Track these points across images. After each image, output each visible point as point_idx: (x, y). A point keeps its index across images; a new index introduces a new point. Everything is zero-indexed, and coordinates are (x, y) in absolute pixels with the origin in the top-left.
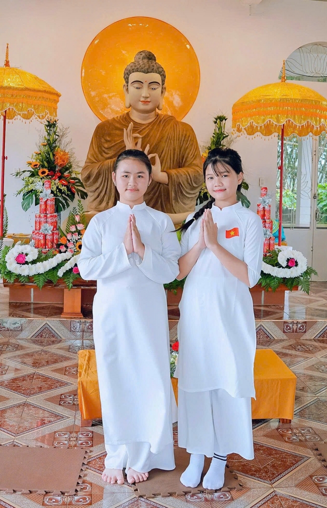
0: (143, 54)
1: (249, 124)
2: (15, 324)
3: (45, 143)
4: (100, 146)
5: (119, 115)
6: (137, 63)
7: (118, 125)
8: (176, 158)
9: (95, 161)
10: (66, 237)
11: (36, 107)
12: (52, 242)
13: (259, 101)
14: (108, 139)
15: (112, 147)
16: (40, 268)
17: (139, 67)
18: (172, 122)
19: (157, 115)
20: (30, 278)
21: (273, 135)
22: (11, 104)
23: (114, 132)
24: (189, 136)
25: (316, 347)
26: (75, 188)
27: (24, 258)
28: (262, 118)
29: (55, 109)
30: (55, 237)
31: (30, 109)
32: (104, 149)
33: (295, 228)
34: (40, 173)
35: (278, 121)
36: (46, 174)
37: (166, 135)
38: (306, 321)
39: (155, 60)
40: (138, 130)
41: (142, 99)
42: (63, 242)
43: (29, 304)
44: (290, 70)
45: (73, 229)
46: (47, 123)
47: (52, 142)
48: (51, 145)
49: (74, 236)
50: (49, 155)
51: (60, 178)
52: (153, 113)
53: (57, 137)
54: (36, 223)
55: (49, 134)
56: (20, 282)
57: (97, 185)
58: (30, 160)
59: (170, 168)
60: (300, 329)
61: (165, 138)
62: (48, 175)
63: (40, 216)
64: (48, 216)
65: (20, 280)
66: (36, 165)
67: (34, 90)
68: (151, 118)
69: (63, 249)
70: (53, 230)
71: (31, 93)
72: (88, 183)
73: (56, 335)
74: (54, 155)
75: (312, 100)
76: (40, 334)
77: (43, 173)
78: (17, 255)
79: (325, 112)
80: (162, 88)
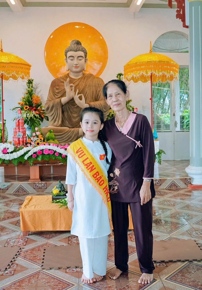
0: (74, 42)
1: (132, 76)
2: (4, 186)
3: (27, 93)
4: (54, 92)
5: (63, 75)
6: (71, 47)
7: (62, 80)
8: (94, 96)
9: (51, 100)
10: (30, 139)
11: (17, 72)
12: (23, 142)
13: (136, 63)
14: (58, 88)
15: (59, 92)
16: (15, 155)
17: (71, 48)
18: (92, 77)
19: (84, 74)
20: (10, 161)
21: (148, 82)
22: (2, 71)
23: (60, 84)
24: (101, 84)
25: (165, 193)
26: (43, 115)
27: (7, 151)
28: (138, 72)
29: (29, 73)
30: (25, 139)
31: (13, 73)
32: (55, 93)
33: (164, 132)
34: (24, 108)
35: (147, 73)
36: (28, 109)
37: (88, 85)
38: (161, 179)
39: (81, 44)
40: (73, 82)
41: (74, 66)
42: (29, 142)
43: (15, 176)
44: (157, 47)
45: (34, 134)
46: (28, 82)
47: (30, 91)
48: (30, 93)
49: (34, 138)
50: (29, 98)
51: (35, 110)
52: (81, 73)
53: (33, 89)
54: (14, 132)
55: (29, 87)
56: (5, 163)
57: (53, 112)
58: (20, 102)
59: (91, 102)
60: (158, 183)
61: (87, 86)
62: (29, 109)
63: (16, 129)
64: (20, 128)
65: (5, 162)
66: (22, 104)
67: (15, 63)
68: (80, 76)
69: (29, 145)
70: (23, 135)
71: (13, 65)
72: (48, 112)
73: (26, 191)
74: (32, 99)
75: (165, 61)
76: (18, 191)
77: (26, 108)
78: (2, 149)
79: (173, 67)
80: (85, 59)
